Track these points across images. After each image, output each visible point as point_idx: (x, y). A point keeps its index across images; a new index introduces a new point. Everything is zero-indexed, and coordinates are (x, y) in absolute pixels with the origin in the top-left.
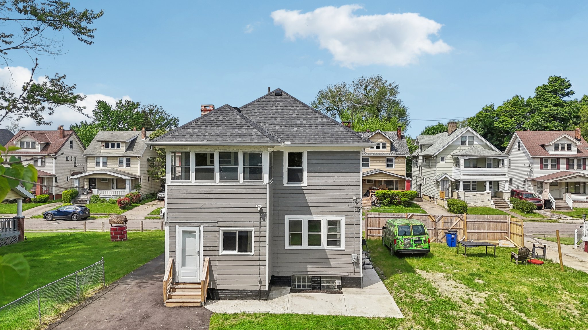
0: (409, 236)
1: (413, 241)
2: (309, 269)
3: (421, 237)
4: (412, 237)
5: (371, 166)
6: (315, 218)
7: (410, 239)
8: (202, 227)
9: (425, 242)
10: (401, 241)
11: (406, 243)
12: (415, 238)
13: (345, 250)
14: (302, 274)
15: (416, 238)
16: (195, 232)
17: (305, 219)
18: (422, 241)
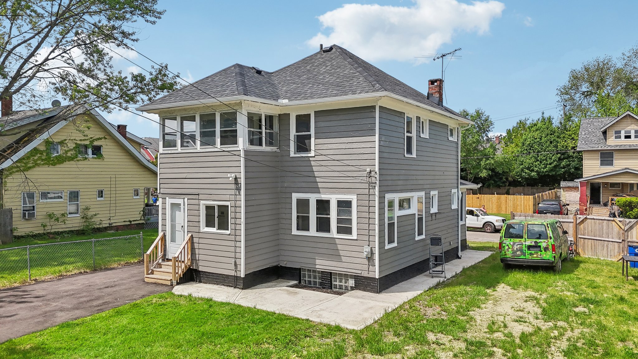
0: (520, 239)
1: (526, 247)
2: (318, 262)
3: (540, 242)
4: (525, 241)
5: (615, 164)
6: (324, 197)
7: (522, 244)
8: (186, 200)
9: (546, 249)
10: (508, 245)
11: (515, 249)
12: (529, 242)
13: (357, 240)
14: (310, 267)
15: (531, 243)
16: (180, 204)
17: (313, 198)
18: (542, 247)
